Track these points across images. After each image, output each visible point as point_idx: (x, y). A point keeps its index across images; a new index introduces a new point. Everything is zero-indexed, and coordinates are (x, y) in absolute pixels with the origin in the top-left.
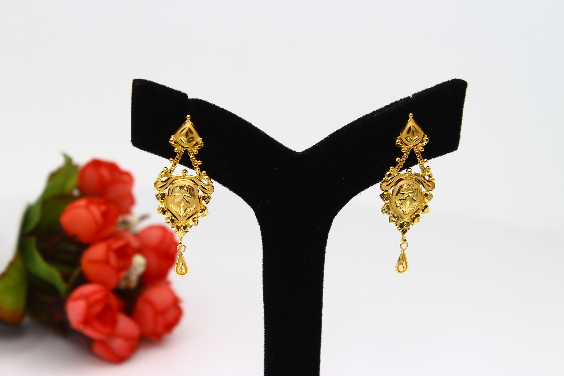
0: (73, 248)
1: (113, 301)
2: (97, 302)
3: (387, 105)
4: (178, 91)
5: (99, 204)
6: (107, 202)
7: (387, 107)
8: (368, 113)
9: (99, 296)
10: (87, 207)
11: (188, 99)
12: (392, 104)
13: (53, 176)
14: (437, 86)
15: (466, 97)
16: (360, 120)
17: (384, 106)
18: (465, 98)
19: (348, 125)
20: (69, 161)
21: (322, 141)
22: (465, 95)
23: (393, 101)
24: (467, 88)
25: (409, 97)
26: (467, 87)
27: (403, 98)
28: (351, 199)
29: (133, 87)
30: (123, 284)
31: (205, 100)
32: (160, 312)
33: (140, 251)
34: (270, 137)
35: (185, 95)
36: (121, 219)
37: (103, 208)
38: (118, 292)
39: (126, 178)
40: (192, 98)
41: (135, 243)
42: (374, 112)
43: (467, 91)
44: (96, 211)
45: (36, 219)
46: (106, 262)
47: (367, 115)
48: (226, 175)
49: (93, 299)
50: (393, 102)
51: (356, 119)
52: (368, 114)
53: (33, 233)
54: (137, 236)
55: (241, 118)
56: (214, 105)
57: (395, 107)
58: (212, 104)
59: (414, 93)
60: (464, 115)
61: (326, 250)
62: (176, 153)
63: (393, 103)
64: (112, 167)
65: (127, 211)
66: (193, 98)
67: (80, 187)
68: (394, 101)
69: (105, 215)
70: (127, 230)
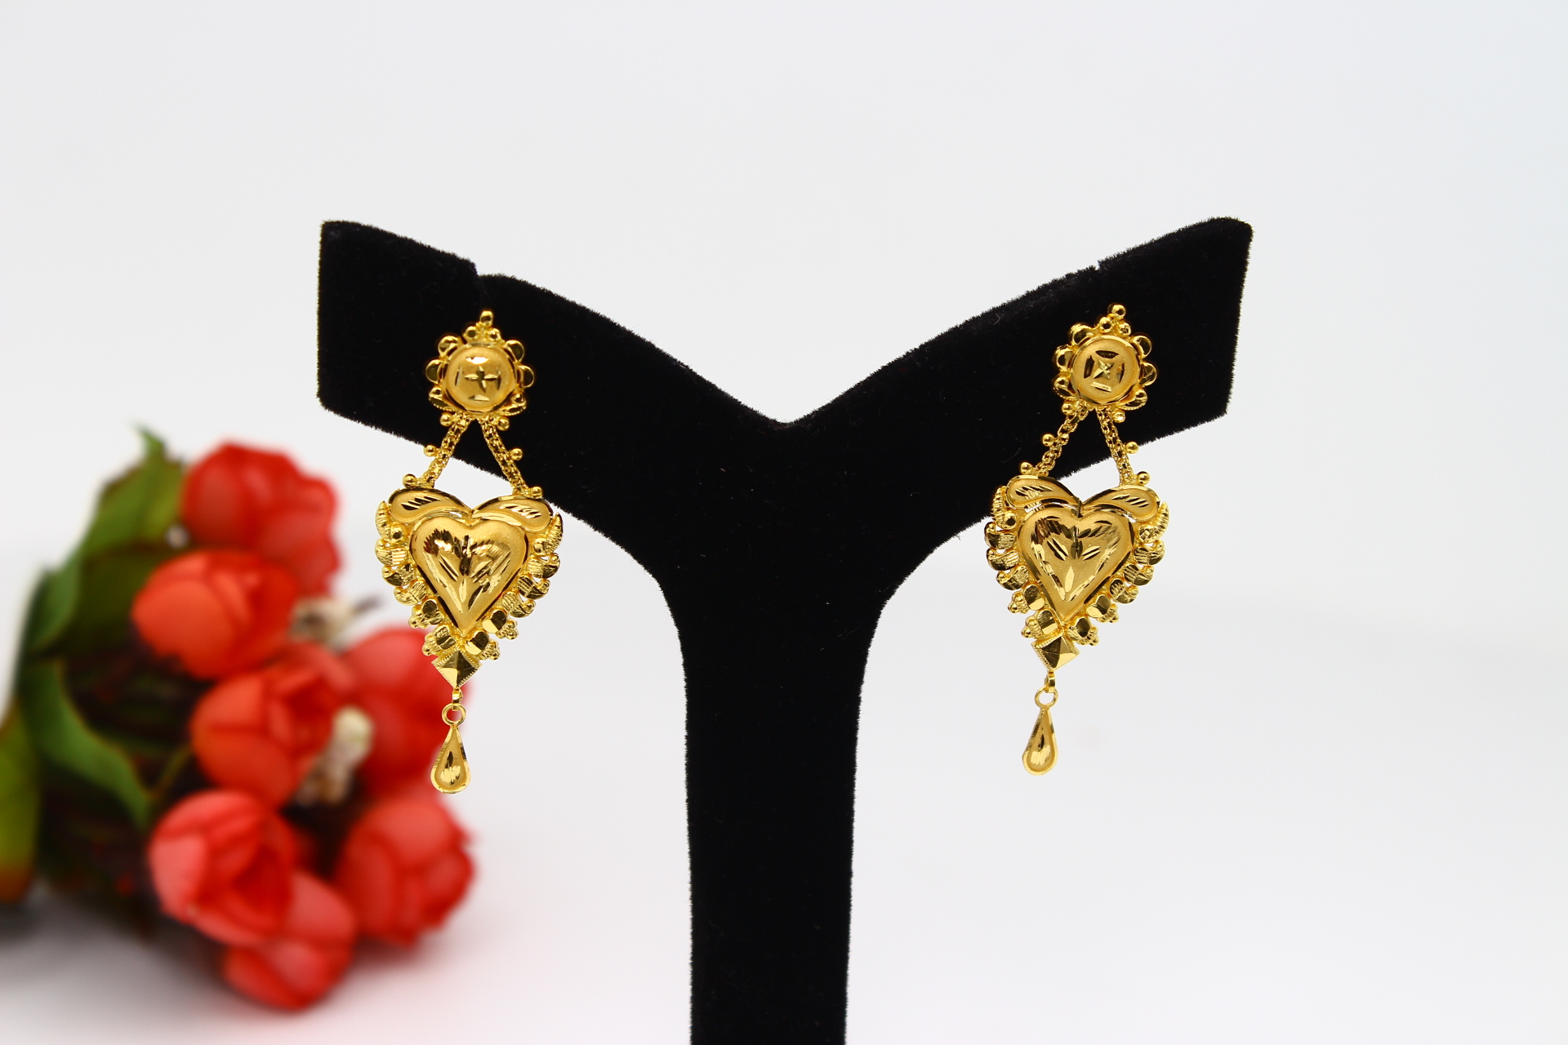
0: (167, 691)
1: (282, 839)
2: (237, 840)
3: (1030, 290)
4: (449, 255)
5: (240, 569)
6: (266, 563)
7: (1030, 296)
8: (978, 313)
9: (241, 825)
10: (207, 577)
11: (477, 276)
12: (1043, 290)
13: (112, 492)
14: (1169, 238)
15: (1249, 267)
16: (954, 332)
17: (1023, 293)
18: (1245, 270)
19: (922, 346)
20: (156, 450)
21: (850, 392)
22: (1246, 263)
23: (1048, 280)
24: (1253, 245)
25: (1092, 268)
26: (1251, 240)
27: (1074, 271)
28: (932, 552)
29: (323, 243)
30: (309, 791)
31: (524, 280)
32: (410, 870)
33: (356, 698)
34: (705, 380)
35: (467, 267)
36: (301, 610)
37: (252, 579)
38: (295, 814)
39: (315, 495)
40: (487, 274)
41: (340, 677)
42: (995, 311)
43: (1251, 251)
44: (232, 588)
45: (64, 609)
46: (260, 729)
47: (975, 320)
48: (585, 487)
49: (223, 832)
50: (1047, 282)
51: (945, 329)
52: (978, 317)
53: (54, 651)
54: (348, 656)
55: (624, 329)
56: (549, 294)
57: (1052, 295)
58: (544, 290)
59: (1103, 258)
60: (1242, 319)
61: (863, 695)
62: (446, 429)
63: (1045, 286)
64: (278, 466)
65: (320, 588)
66: (491, 274)
67: (189, 520)
68: (1050, 281)
69: (256, 599)
70: (319, 641)
